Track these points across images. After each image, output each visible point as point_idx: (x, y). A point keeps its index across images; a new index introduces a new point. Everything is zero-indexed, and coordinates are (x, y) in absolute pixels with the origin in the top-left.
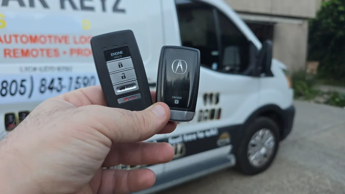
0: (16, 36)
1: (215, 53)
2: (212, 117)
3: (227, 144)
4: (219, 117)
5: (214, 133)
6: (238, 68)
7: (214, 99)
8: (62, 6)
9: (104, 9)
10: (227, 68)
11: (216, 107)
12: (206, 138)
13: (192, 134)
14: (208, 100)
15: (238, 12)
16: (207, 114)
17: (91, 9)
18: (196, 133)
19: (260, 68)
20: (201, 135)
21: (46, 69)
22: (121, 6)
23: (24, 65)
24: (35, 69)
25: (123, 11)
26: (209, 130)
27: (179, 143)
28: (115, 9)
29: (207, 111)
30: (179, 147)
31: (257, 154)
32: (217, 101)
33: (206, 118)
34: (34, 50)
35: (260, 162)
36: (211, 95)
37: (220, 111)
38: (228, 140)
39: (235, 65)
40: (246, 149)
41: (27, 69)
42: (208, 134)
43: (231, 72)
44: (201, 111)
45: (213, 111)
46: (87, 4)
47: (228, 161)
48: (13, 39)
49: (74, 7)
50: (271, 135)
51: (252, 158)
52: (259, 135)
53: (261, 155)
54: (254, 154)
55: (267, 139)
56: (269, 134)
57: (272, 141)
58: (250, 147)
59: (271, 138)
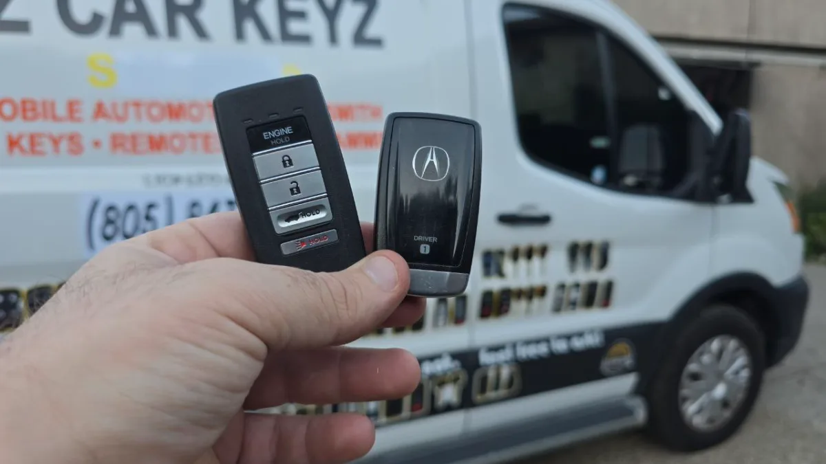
0: (137, 104)
1: (600, 143)
2: (589, 302)
3: (625, 371)
4: (606, 303)
5: (592, 341)
6: (657, 181)
7: (596, 257)
8: (240, 35)
9: (333, 38)
10: (630, 180)
11: (601, 277)
12: (572, 354)
13: (538, 341)
14: (580, 258)
15: (661, 39)
16: (577, 295)
17: (304, 39)
18: (547, 340)
19: (716, 180)
20: (561, 346)
21: (201, 179)
22: (372, 31)
23: (154, 170)
24: (177, 180)
25: (377, 42)
26: (580, 334)
27: (506, 362)
28: (360, 38)
29: (577, 285)
30: (505, 373)
31: (703, 399)
32: (604, 262)
33: (573, 304)
34: (175, 136)
35: (711, 421)
36: (588, 248)
37: (609, 287)
38: (628, 361)
39: (650, 173)
40: (676, 384)
41: (160, 179)
42: (578, 344)
43: (640, 189)
44: (562, 287)
45: (592, 287)
46: (295, 27)
47: (629, 412)
48: (132, 110)
49: (265, 34)
50: (742, 351)
51: (690, 409)
52: (710, 352)
53: (713, 402)
54: (696, 398)
55: (733, 361)
56: (737, 349)
57: (743, 367)
58: (685, 381)
59: (741, 360)
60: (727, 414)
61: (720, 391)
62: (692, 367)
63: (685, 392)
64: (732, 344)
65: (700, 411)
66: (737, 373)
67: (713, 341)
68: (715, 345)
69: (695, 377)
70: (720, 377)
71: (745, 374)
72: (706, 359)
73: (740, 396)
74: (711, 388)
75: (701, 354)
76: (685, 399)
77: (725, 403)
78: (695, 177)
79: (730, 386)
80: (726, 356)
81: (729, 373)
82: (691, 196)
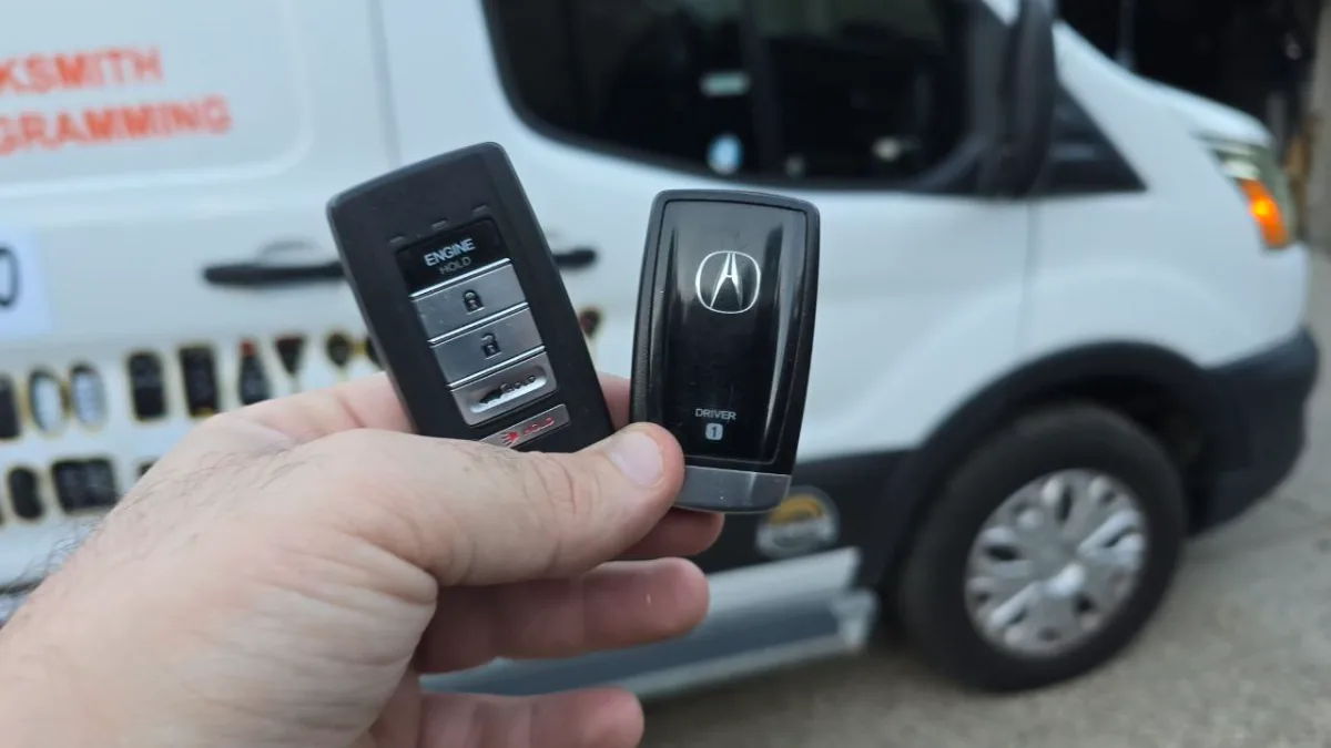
31: (1026, 596)
35: (1049, 635)
38: (825, 527)
40: (955, 564)
47: (828, 624)
50: (1122, 499)
51: (996, 617)
52: (1037, 505)
53: (1051, 603)
54: (1004, 597)
55: (1098, 521)
56: (1108, 498)
57: (1126, 531)
58: (980, 561)
59: (1123, 516)
60: (1091, 623)
61: (1068, 580)
62: (996, 534)
63: (978, 583)
64: (1097, 486)
65: (1018, 618)
66: (1113, 542)
67: (1044, 483)
68: (1051, 490)
69: (1003, 554)
70: (1069, 553)
71: (1131, 546)
72: (1028, 519)
73: (1123, 589)
74: (1045, 572)
75: (1020, 508)
76: (983, 598)
77: (1083, 604)
78: (976, 147)
79: (1092, 569)
80: (1079, 511)
81: (1090, 545)
82: (966, 186)
